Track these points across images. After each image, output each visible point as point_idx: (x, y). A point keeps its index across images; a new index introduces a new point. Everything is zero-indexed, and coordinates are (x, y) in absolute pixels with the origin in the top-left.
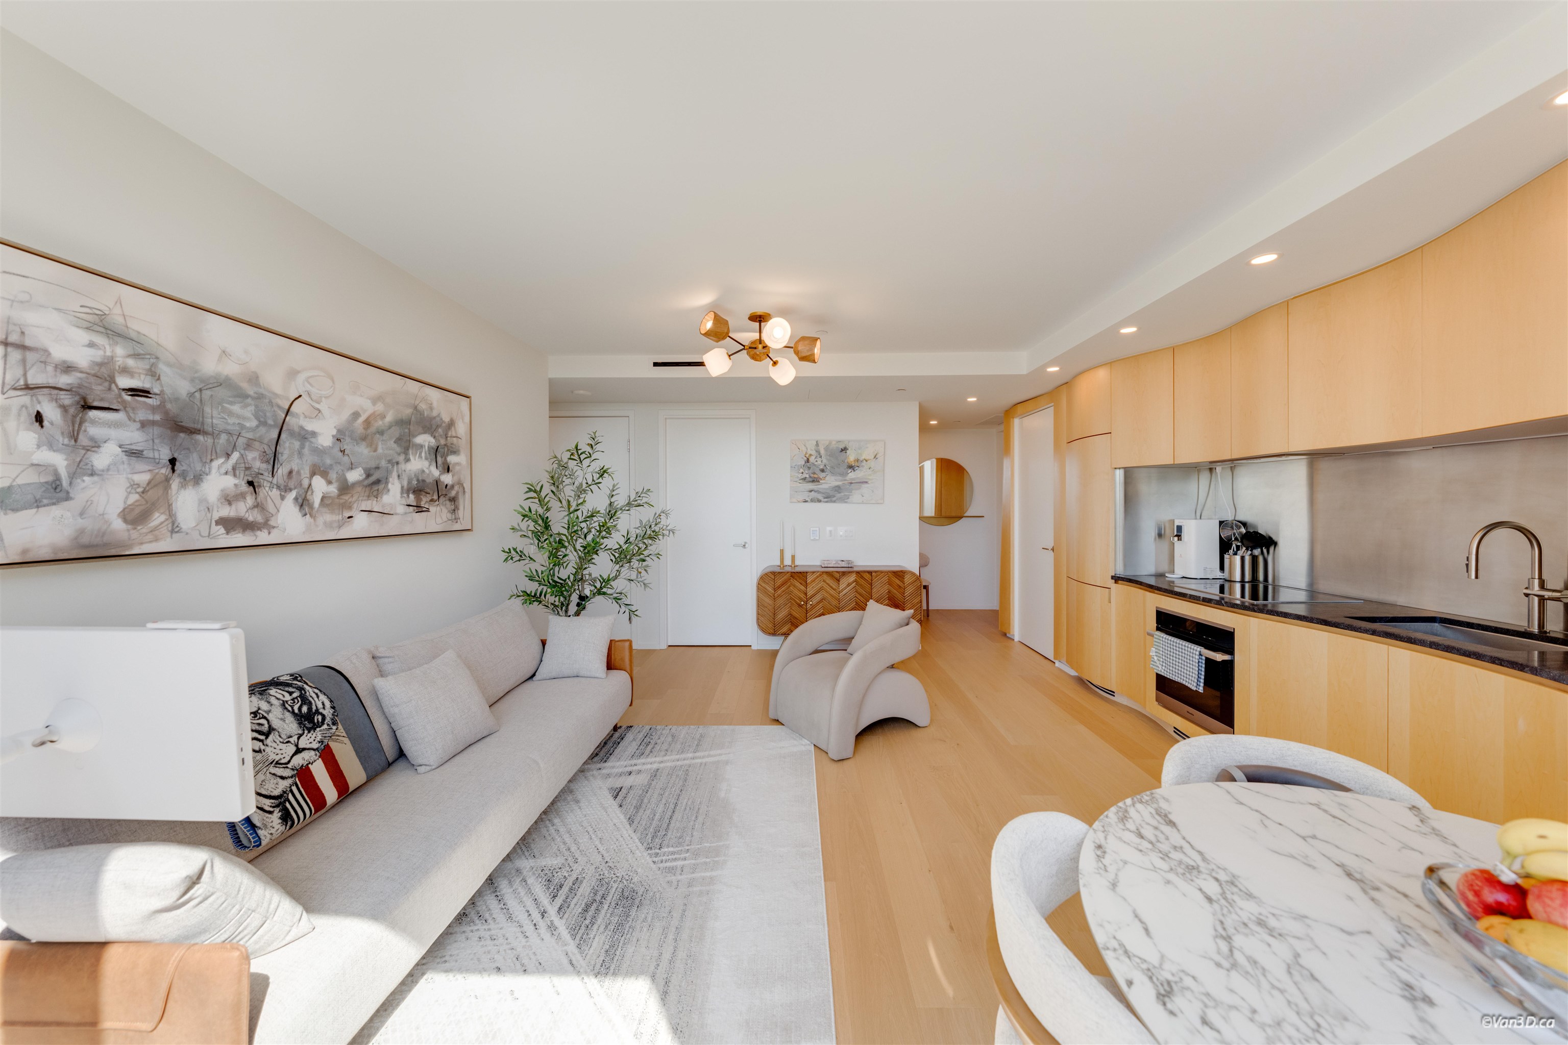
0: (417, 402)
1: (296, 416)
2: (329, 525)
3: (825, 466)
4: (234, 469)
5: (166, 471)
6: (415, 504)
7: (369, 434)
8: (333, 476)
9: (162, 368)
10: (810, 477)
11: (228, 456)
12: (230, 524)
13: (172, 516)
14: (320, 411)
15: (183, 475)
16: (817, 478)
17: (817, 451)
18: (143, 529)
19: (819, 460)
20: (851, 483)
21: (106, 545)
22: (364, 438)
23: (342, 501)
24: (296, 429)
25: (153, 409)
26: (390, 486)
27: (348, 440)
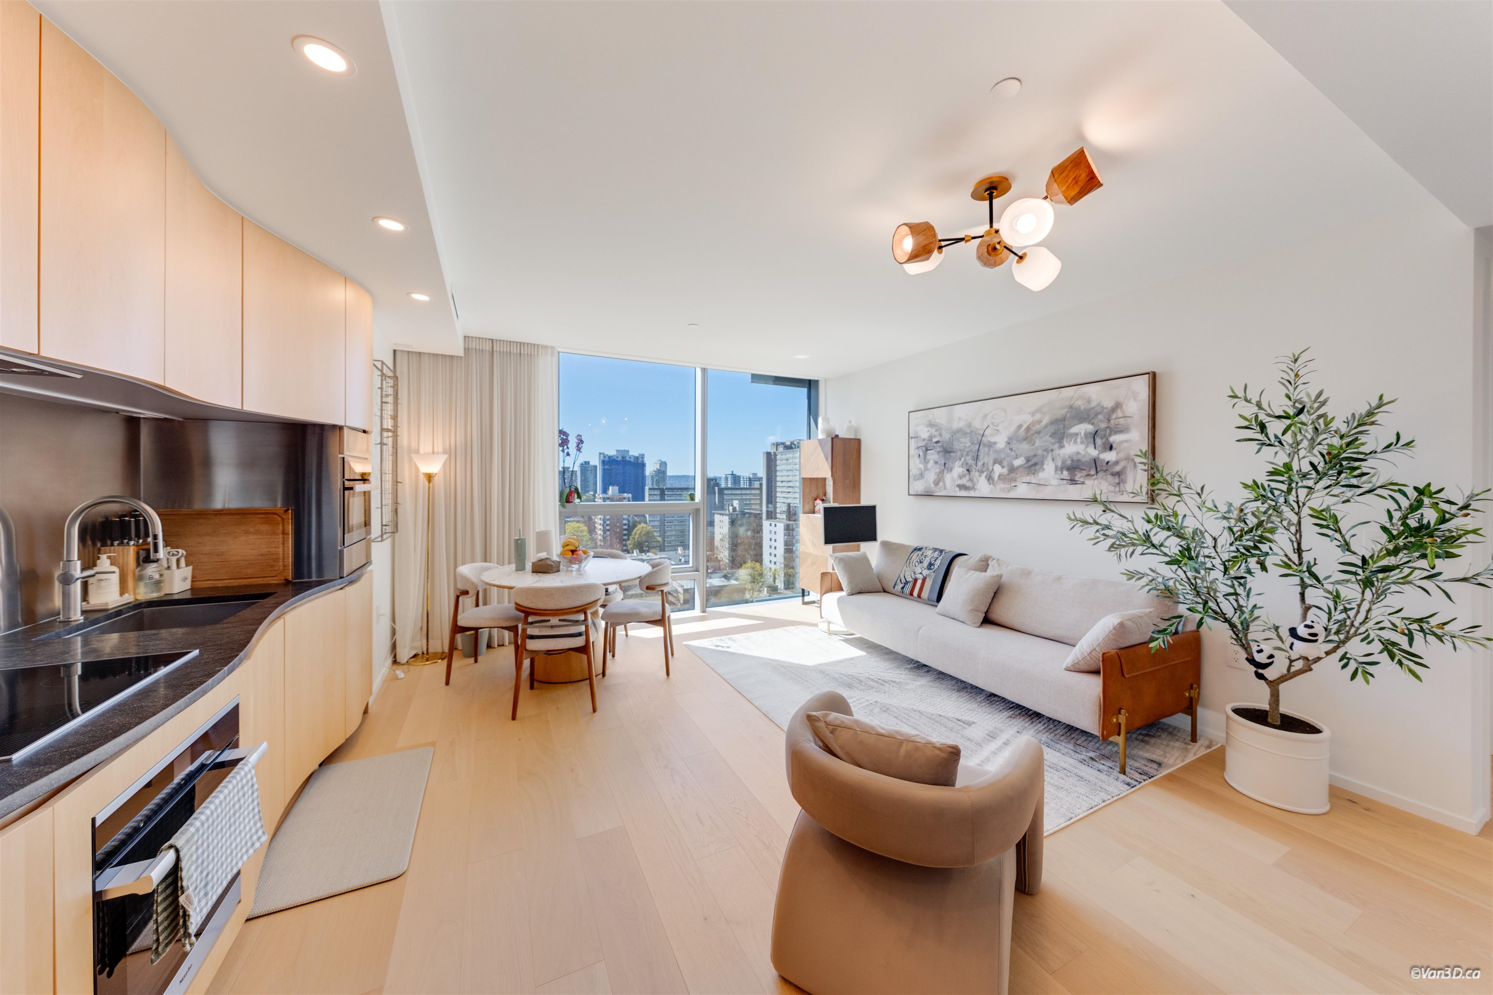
0: (1072, 402)
1: (987, 436)
2: (1003, 490)
4: (962, 465)
5: (943, 467)
6: (1069, 478)
7: (1028, 434)
8: (1005, 463)
9: (943, 432)
11: (960, 459)
12: (962, 487)
13: (944, 483)
14: (998, 430)
15: (947, 469)
18: (938, 487)
21: (930, 492)
22: (1025, 439)
23: (1010, 477)
24: (987, 443)
25: (940, 447)
26: (1045, 466)
27: (1014, 442)
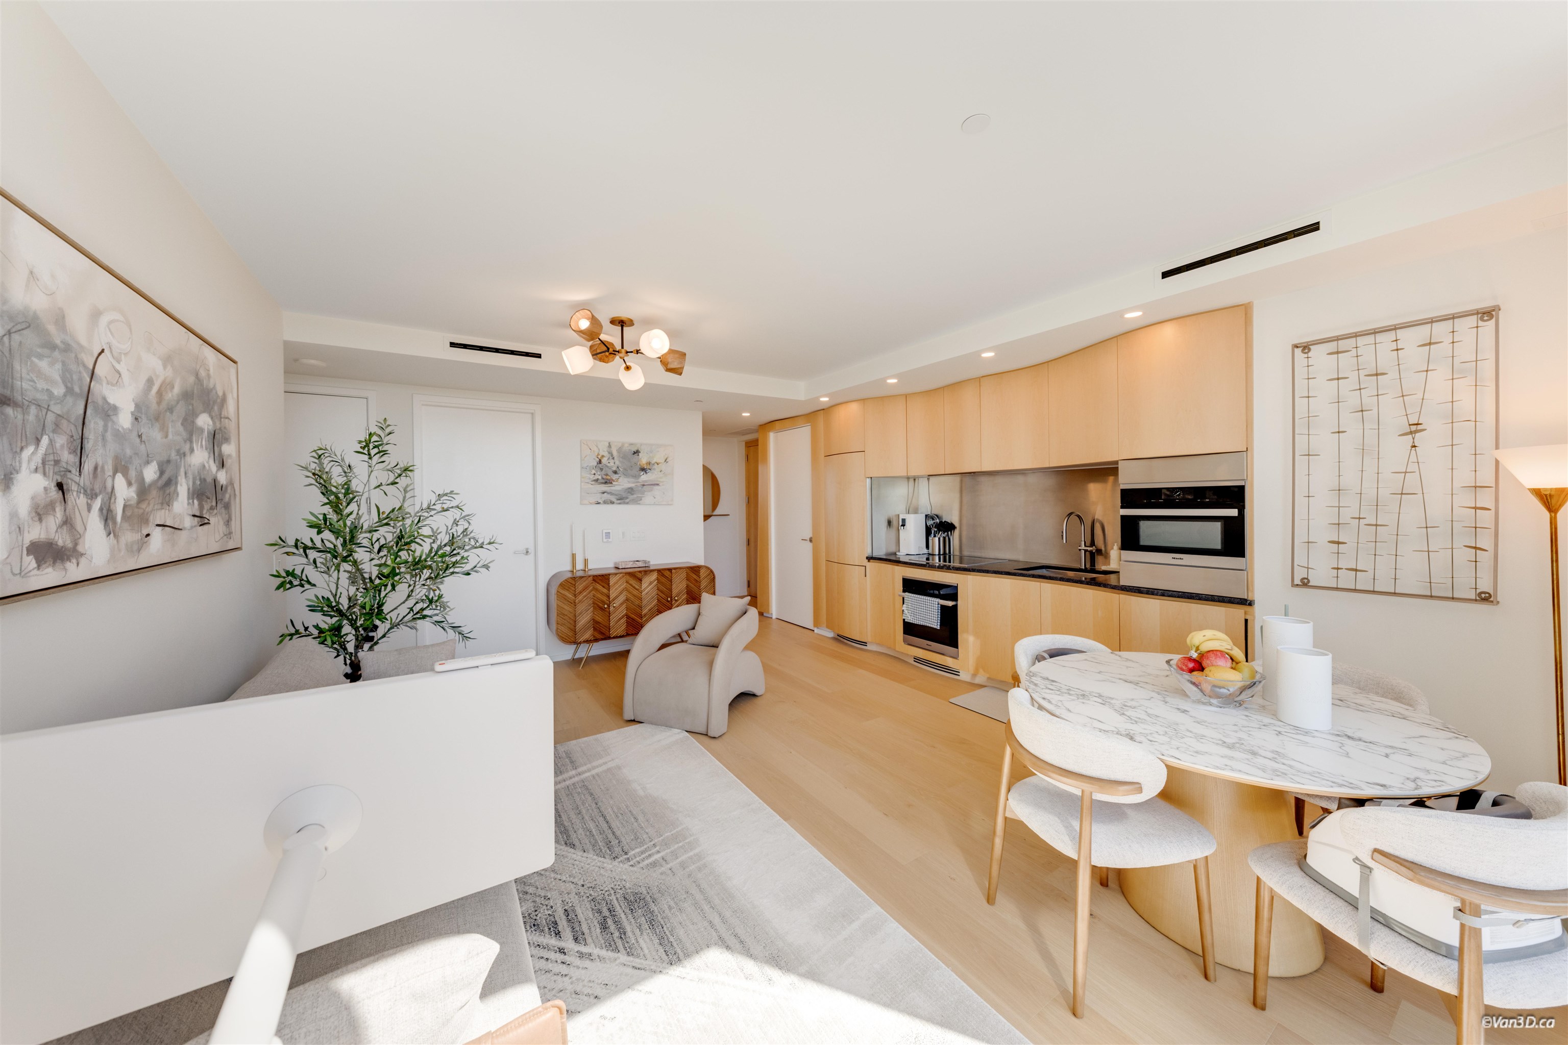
0: (198, 367)
1: (100, 380)
2: (129, 549)
3: (618, 467)
4: (44, 463)
6: (199, 514)
7: (161, 411)
8: (133, 474)
10: (603, 478)
11: (38, 441)
12: (41, 553)
14: (120, 375)
16: (609, 480)
17: (609, 453)
19: (612, 461)
20: (644, 485)
22: (157, 418)
23: (140, 512)
24: (100, 403)
26: (179, 488)
27: (144, 419)
